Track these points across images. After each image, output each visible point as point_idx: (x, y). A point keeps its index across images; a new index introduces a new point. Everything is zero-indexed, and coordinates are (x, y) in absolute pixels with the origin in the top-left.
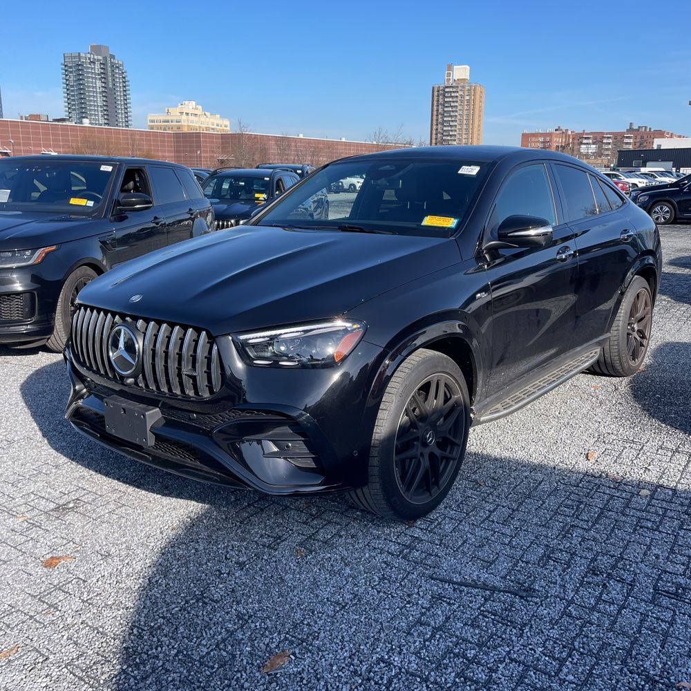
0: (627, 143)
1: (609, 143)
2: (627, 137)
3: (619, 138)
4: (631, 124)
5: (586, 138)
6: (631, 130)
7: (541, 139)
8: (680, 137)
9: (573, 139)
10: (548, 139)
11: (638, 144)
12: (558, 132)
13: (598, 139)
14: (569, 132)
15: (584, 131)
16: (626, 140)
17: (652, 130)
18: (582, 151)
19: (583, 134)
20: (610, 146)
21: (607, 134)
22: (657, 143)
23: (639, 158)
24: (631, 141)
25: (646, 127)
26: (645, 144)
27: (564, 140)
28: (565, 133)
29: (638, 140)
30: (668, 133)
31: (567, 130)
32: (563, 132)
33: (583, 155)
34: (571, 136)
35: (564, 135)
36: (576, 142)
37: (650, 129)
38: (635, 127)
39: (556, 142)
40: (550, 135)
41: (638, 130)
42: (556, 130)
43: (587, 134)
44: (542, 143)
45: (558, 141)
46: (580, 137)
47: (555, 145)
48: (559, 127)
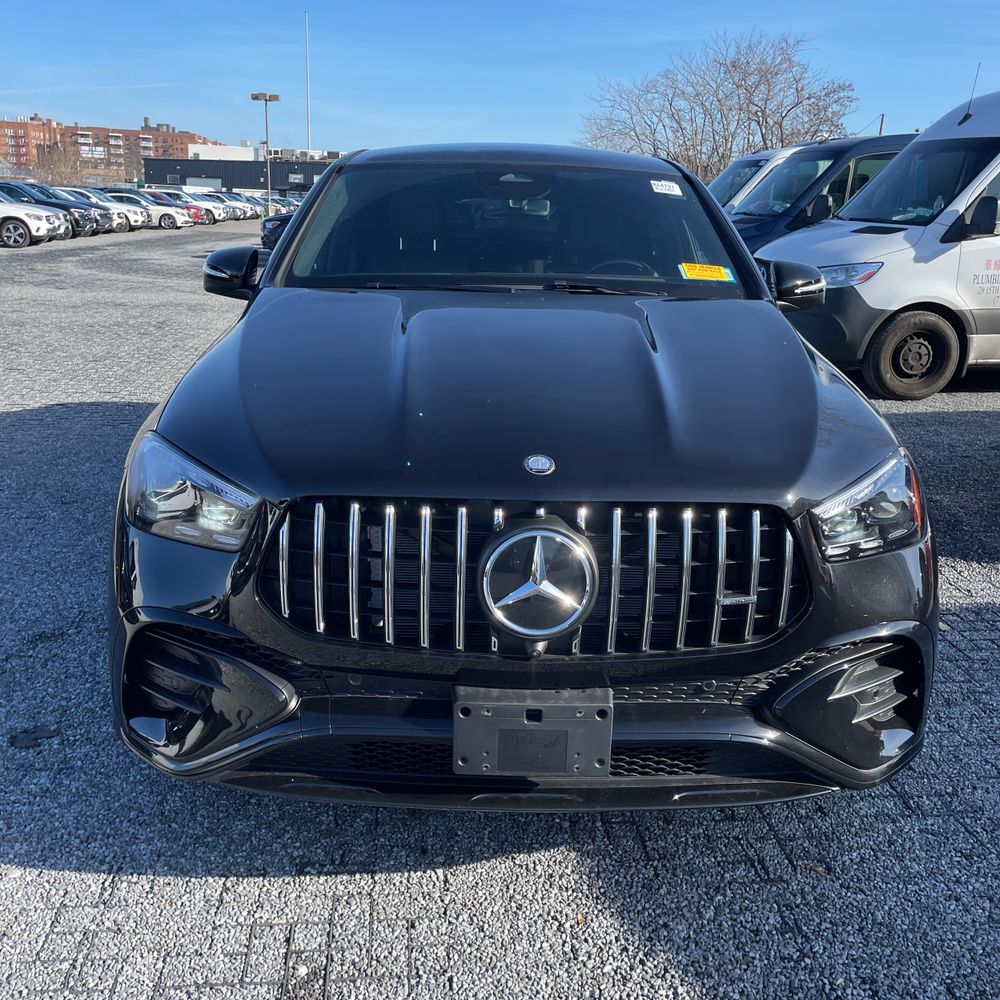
0: (145, 148)
1: (119, 146)
2: (144, 139)
3: (132, 139)
4: (146, 119)
5: (82, 136)
6: (147, 128)
7: (10, 132)
8: (215, 143)
9: (62, 135)
10: (21, 132)
11: (161, 150)
12: (35, 122)
13: (102, 137)
14: (54, 124)
15: (76, 123)
16: (144, 144)
17: (177, 131)
18: (84, 155)
19: (76, 128)
20: (121, 151)
21: (114, 131)
22: (194, 150)
23: (175, 171)
24: (151, 145)
25: (167, 125)
26: (171, 151)
27: (47, 136)
28: (47, 125)
29: (160, 144)
30: (200, 138)
31: (49, 121)
32: (44, 124)
33: (86, 162)
34: (58, 131)
35: (46, 128)
36: (68, 140)
37: (173, 128)
38: (153, 124)
39: (34, 138)
40: (23, 125)
41: (157, 129)
42: (32, 119)
43: (82, 129)
44: (12, 137)
45: (37, 137)
46: (72, 134)
47: (34, 142)
48: (36, 115)
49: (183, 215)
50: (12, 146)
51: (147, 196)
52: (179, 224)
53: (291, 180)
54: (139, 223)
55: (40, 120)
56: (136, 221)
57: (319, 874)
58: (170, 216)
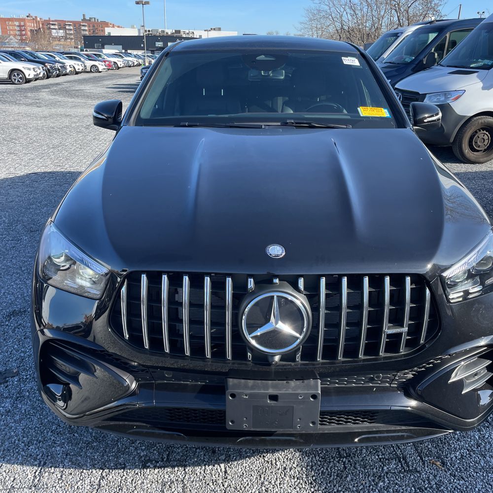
0: (84, 30)
1: (71, 30)
2: (83, 25)
3: (77, 25)
4: (84, 15)
5: (53, 24)
6: (84, 20)
7: (17, 23)
8: (119, 27)
9: (43, 24)
10: (22, 23)
11: (92, 31)
12: (29, 18)
13: (62, 25)
14: (38, 19)
15: (49, 18)
16: (83, 28)
17: (99, 21)
18: (54, 35)
19: (50, 21)
20: (72, 32)
21: (68, 22)
22: (108, 31)
23: (99, 42)
24: (86, 28)
25: (95, 18)
26: (97, 31)
27: (35, 25)
28: (35, 19)
29: (91, 28)
30: (111, 24)
31: (36, 17)
32: (33, 19)
33: (54, 38)
34: (40, 22)
35: (35, 21)
36: (45, 27)
37: (98, 20)
38: (87, 18)
39: (29, 26)
40: (23, 20)
41: (90, 20)
42: (27, 16)
43: (53, 21)
44: (18, 26)
45: (30, 26)
46: (47, 23)
47: (29, 28)
48: (29, 14)
49: (102, 65)
50: (18, 31)
51: (84, 56)
52: (100, 70)
53: (157, 45)
54: (80, 70)
55: (31, 17)
56: (79, 69)
57: (155, 467)
58: (95, 66)
